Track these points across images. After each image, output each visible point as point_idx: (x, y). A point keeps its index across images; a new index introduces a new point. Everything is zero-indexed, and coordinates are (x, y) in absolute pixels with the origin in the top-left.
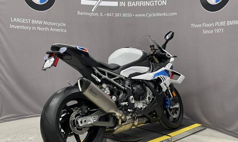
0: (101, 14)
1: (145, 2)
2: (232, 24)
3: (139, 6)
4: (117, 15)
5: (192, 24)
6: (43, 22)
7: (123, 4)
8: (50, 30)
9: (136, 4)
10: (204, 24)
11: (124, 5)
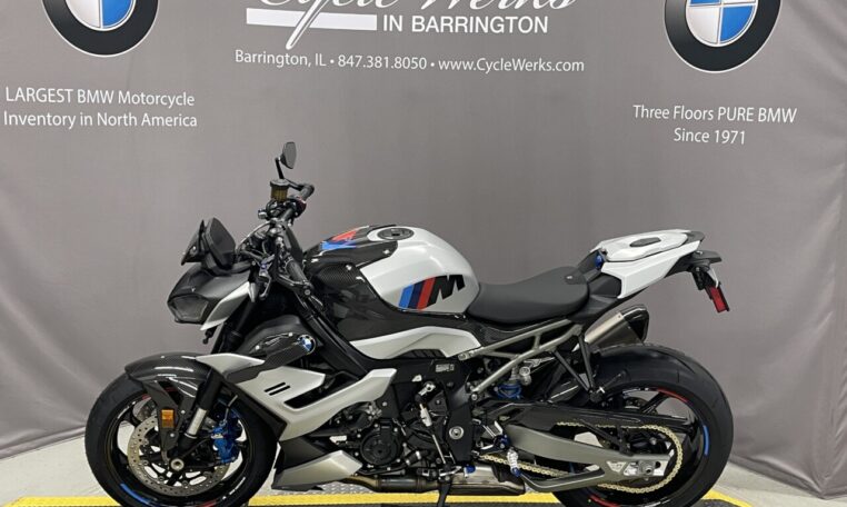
0: (319, 59)
1: (472, 18)
2: (773, 120)
3: (451, 31)
4: (376, 62)
5: (637, 106)
6: (116, 95)
7: (394, 23)
8: (140, 121)
9: (443, 24)
10: (678, 110)
11: (400, 29)
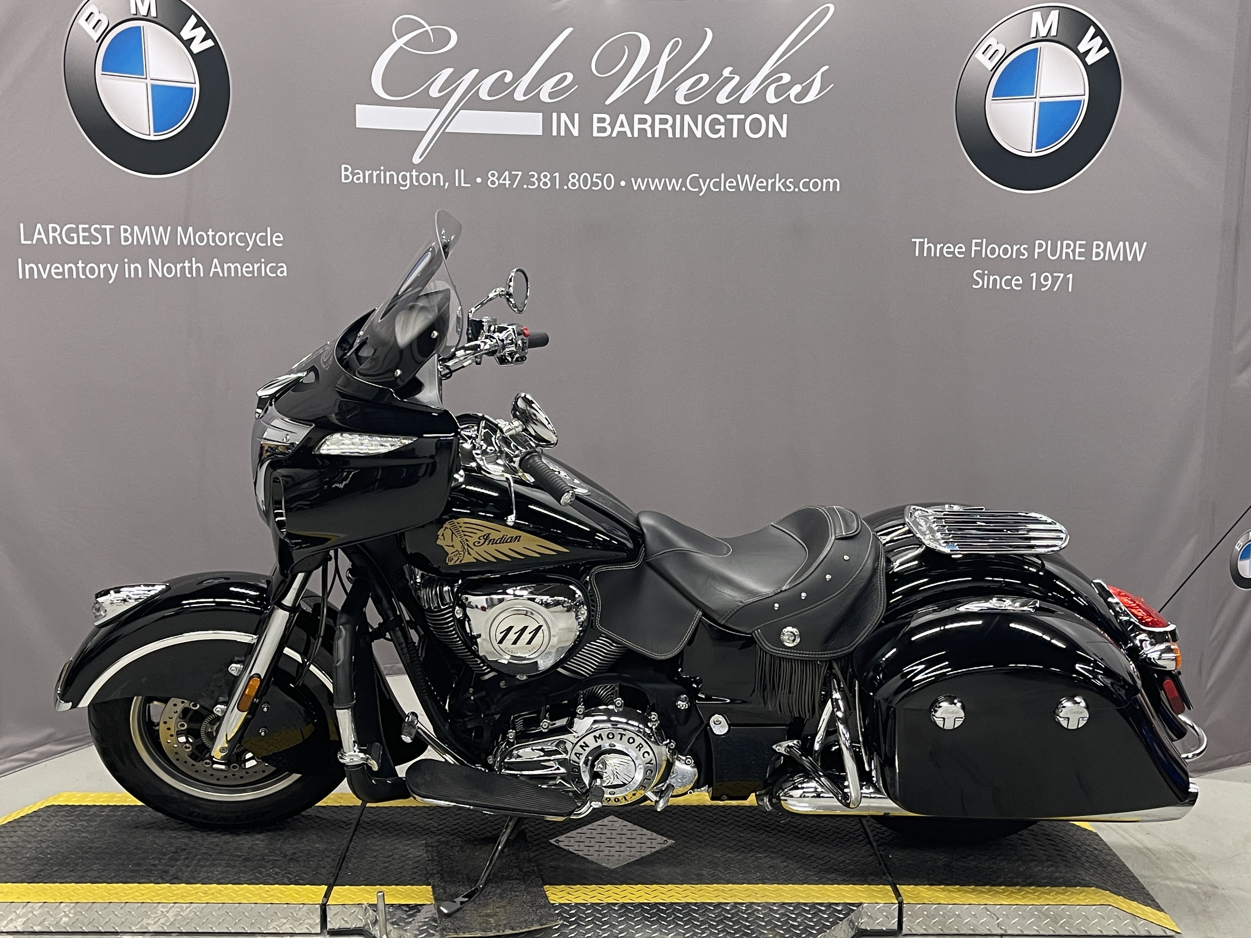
0: (460, 178)
1: (678, 117)
2: (1114, 258)
3: (649, 135)
4: (542, 180)
5: (918, 241)
6: (174, 233)
7: (567, 124)
8: (207, 270)
9: (637, 126)
10: (977, 245)
11: (575, 132)
